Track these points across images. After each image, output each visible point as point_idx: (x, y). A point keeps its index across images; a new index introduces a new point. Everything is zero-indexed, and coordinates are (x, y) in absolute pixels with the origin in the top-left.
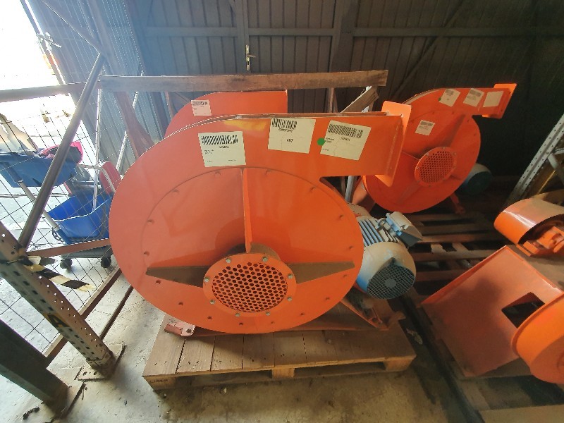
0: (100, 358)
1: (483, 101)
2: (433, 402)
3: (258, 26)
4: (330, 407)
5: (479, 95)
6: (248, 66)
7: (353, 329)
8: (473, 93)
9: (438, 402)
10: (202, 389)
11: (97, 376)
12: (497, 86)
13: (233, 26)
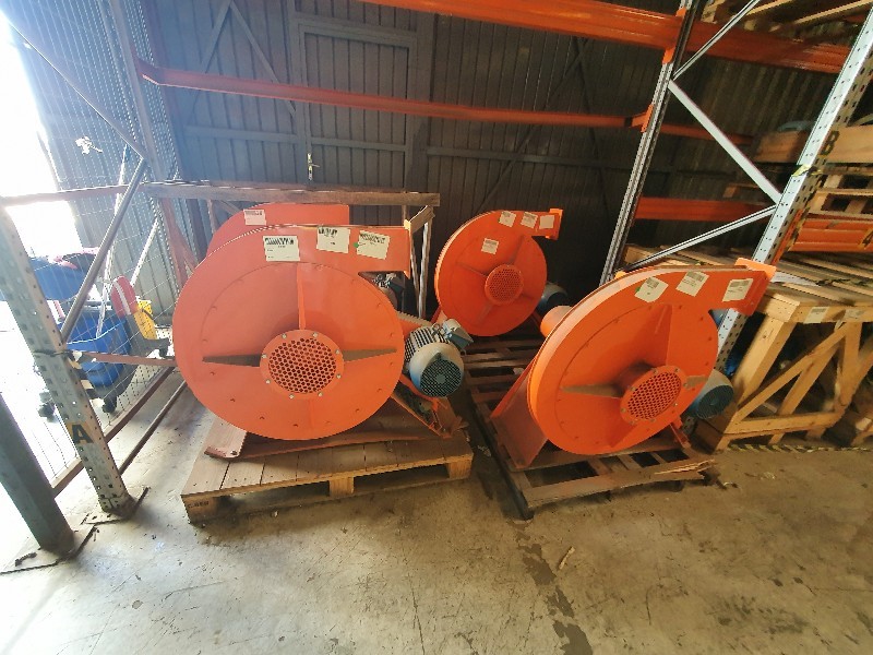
0: (119, 494)
1: (538, 222)
2: (491, 498)
3: (323, 136)
4: (390, 514)
5: (533, 218)
6: (310, 175)
7: (416, 438)
8: (527, 216)
9: (495, 498)
10: (249, 515)
11: (112, 518)
12: (552, 210)
13: (293, 133)
